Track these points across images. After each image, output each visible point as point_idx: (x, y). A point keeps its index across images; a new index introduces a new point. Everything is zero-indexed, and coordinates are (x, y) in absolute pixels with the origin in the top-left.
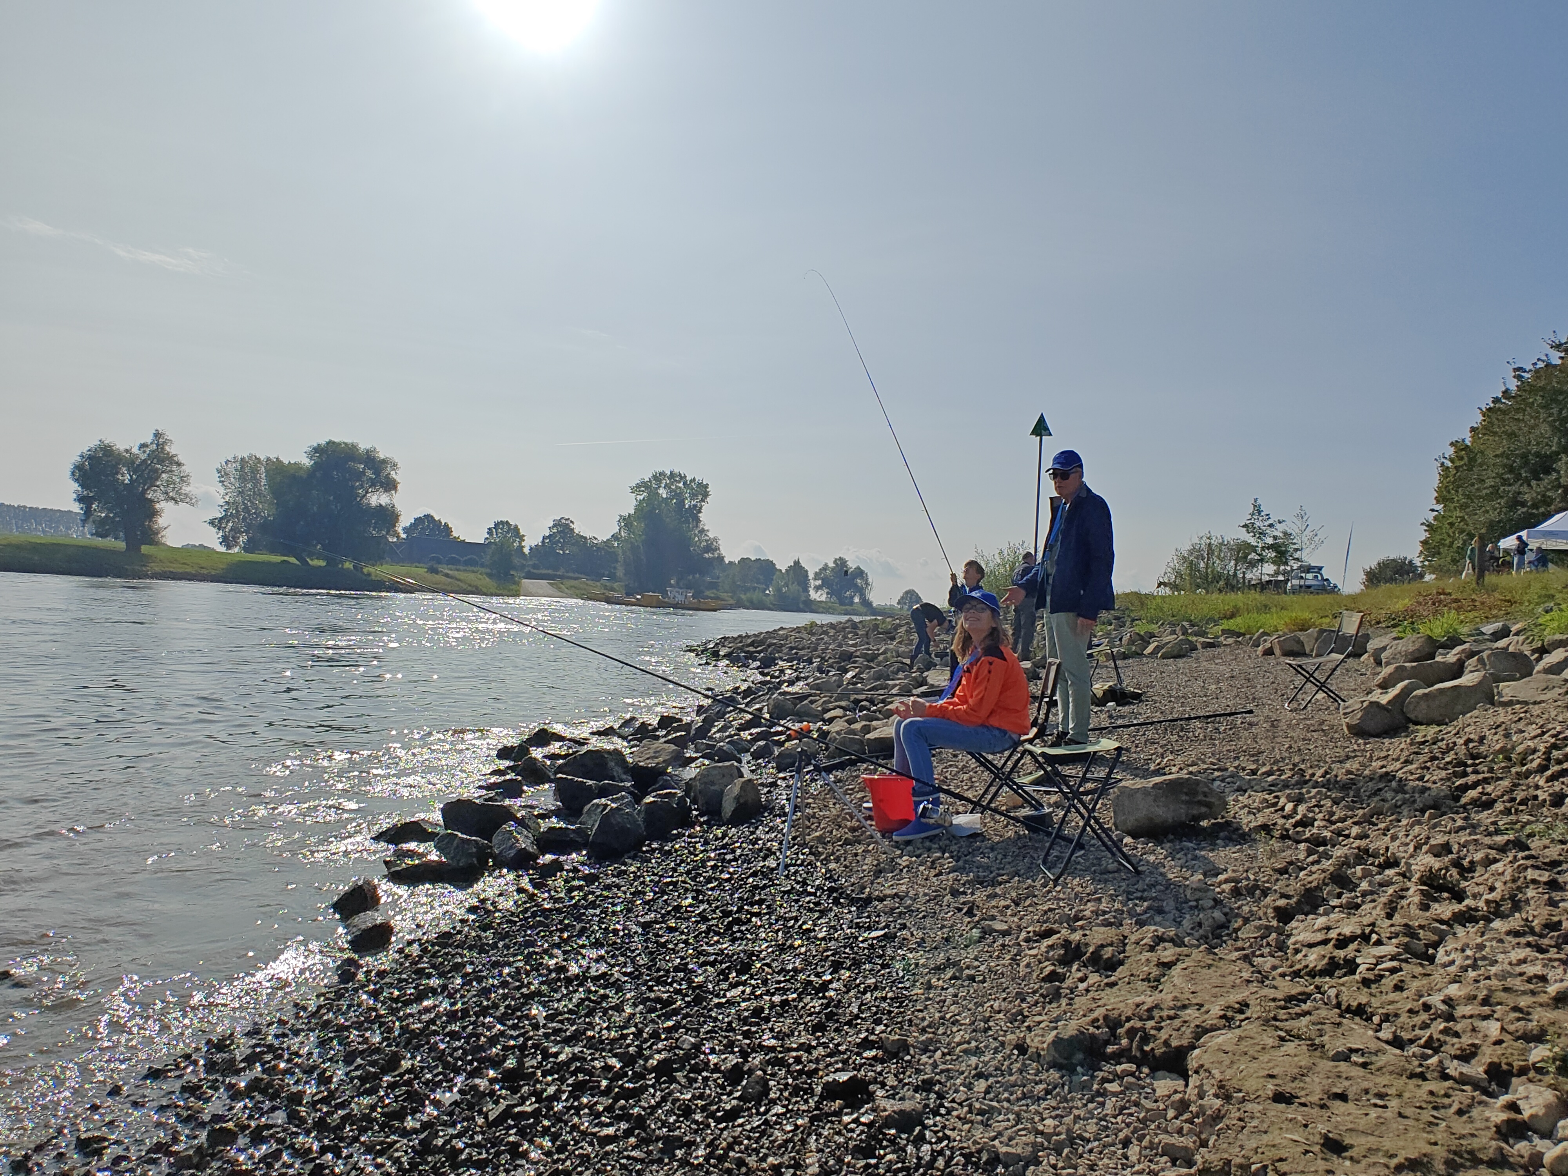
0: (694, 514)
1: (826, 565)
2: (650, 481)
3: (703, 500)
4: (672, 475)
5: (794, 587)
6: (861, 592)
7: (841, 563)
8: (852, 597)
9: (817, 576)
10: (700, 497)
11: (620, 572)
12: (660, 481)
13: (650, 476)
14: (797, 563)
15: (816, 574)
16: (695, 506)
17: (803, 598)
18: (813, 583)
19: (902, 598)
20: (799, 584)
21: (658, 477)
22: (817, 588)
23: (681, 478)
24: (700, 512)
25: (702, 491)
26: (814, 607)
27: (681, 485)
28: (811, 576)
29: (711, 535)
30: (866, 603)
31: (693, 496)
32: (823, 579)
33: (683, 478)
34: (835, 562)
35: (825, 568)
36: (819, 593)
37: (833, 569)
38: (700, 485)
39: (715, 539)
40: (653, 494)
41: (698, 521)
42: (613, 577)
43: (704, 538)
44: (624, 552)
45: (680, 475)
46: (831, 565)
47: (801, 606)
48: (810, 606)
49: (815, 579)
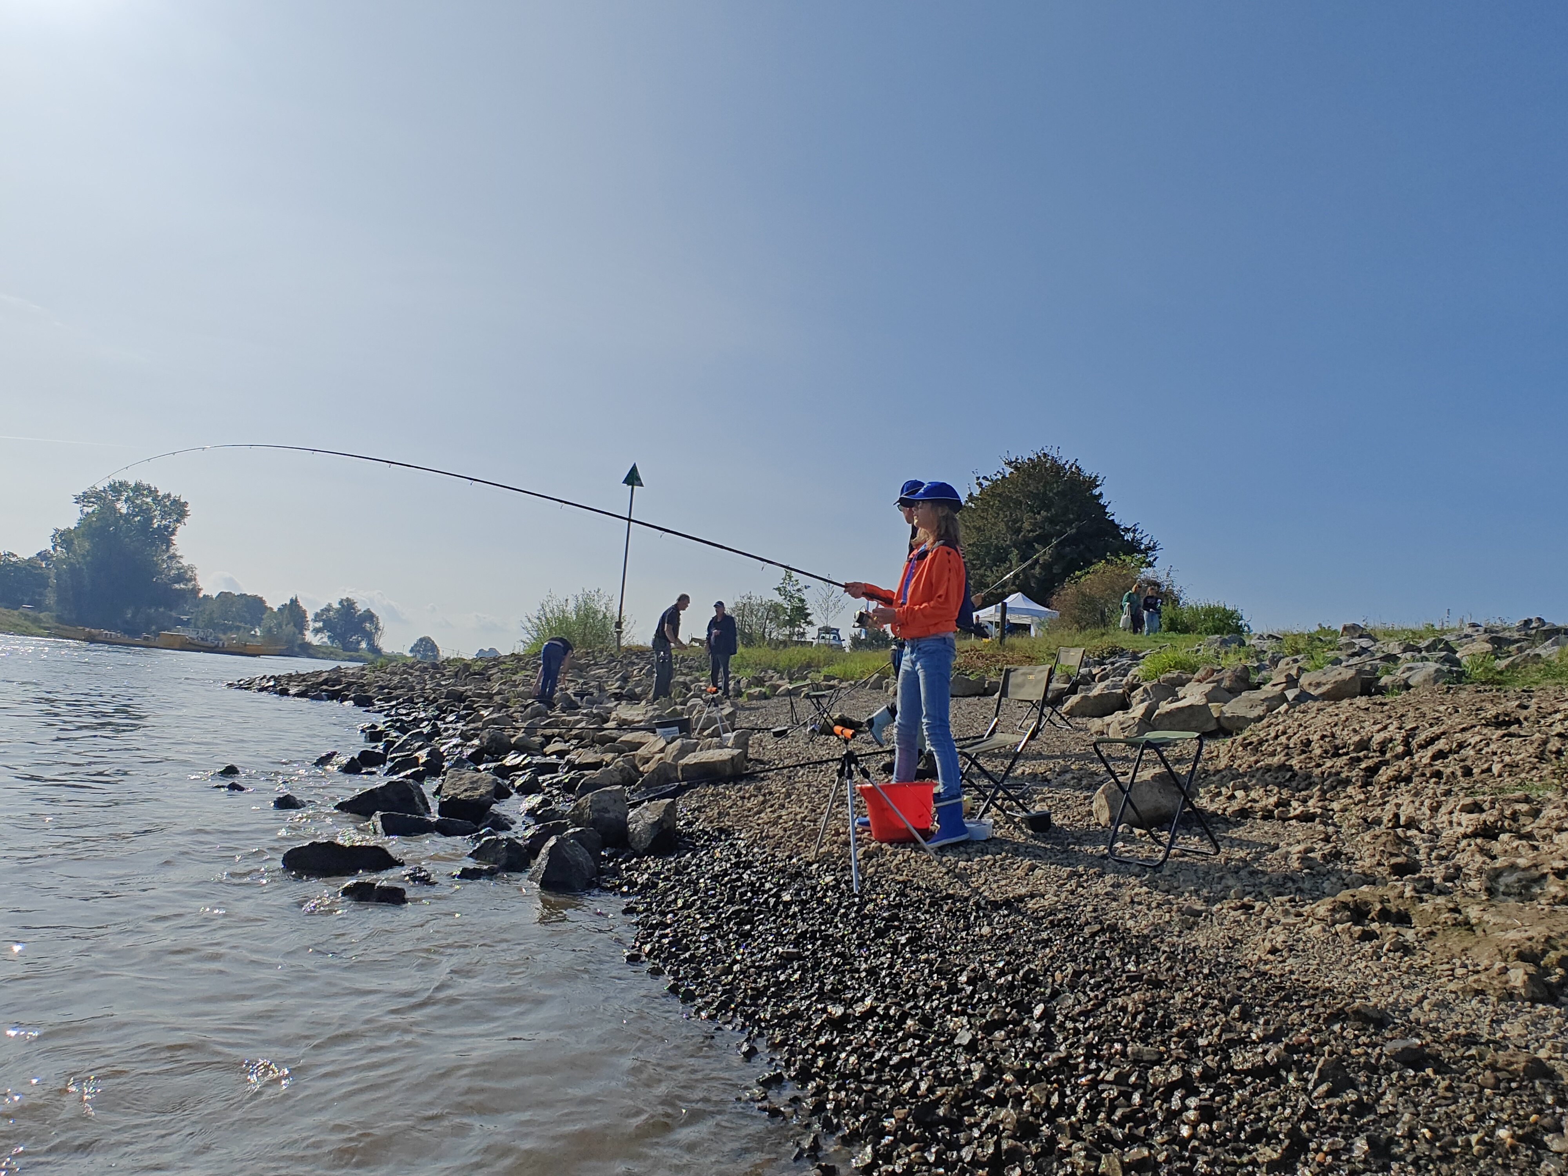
0: (165, 536)
1: (330, 605)
2: (105, 491)
3: (178, 521)
4: (138, 489)
5: (289, 629)
6: (369, 637)
7: (348, 606)
8: (359, 643)
9: (317, 617)
10: (175, 517)
11: (51, 599)
12: (120, 493)
13: (106, 485)
14: (294, 602)
15: (317, 615)
16: (167, 527)
17: (299, 642)
18: (312, 625)
19: (416, 645)
20: (295, 626)
21: (117, 489)
22: (317, 631)
23: (150, 492)
24: (173, 533)
25: (178, 510)
26: (311, 651)
27: (149, 500)
28: (310, 616)
29: (185, 562)
30: (375, 650)
31: (164, 515)
32: (324, 621)
33: (152, 492)
34: (341, 603)
35: (328, 609)
36: (319, 636)
37: (338, 611)
38: (175, 502)
39: (191, 568)
40: (108, 508)
41: (169, 543)
42: (38, 605)
43: (174, 565)
44: (58, 576)
45: (149, 488)
46: (336, 606)
47: (297, 649)
48: (307, 650)
49: (315, 621)
